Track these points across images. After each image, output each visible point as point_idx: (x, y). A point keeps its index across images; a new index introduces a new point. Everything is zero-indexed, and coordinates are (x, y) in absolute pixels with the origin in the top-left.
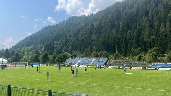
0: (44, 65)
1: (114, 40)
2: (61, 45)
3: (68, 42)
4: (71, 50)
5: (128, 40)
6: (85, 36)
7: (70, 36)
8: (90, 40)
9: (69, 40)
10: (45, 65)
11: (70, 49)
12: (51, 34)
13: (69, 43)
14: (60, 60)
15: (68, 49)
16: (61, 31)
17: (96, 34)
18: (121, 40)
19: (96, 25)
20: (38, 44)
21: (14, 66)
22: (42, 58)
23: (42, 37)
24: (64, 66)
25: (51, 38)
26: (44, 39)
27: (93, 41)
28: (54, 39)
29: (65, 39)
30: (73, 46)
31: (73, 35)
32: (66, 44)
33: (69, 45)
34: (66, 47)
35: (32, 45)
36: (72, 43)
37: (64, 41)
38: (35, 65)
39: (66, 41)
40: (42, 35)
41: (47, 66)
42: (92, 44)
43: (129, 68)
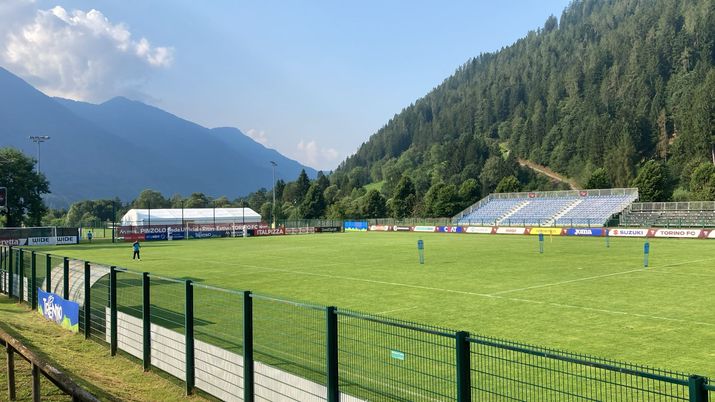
0: (382, 228)
2: (523, 138)
3: (554, 123)
6: (629, 89)
7: (563, 95)
8: (649, 106)
9: (555, 112)
10: (386, 228)
11: (561, 154)
12: (485, 91)
13: (554, 129)
15: (552, 156)
16: (529, 75)
17: (689, 69)
19: (694, 23)
20: (434, 141)
21: (281, 232)
22: (395, 203)
23: (447, 113)
24: (444, 231)
25: (486, 112)
26: (455, 119)
27: (663, 105)
28: (496, 113)
29: (537, 111)
30: (575, 142)
31: (577, 89)
32: (542, 133)
33: (554, 135)
34: (545, 144)
35: (410, 150)
36: (568, 127)
37: (535, 118)
38: (357, 230)
39: (542, 120)
40: (449, 101)
41: (392, 230)
42: (660, 125)
43: (696, 236)
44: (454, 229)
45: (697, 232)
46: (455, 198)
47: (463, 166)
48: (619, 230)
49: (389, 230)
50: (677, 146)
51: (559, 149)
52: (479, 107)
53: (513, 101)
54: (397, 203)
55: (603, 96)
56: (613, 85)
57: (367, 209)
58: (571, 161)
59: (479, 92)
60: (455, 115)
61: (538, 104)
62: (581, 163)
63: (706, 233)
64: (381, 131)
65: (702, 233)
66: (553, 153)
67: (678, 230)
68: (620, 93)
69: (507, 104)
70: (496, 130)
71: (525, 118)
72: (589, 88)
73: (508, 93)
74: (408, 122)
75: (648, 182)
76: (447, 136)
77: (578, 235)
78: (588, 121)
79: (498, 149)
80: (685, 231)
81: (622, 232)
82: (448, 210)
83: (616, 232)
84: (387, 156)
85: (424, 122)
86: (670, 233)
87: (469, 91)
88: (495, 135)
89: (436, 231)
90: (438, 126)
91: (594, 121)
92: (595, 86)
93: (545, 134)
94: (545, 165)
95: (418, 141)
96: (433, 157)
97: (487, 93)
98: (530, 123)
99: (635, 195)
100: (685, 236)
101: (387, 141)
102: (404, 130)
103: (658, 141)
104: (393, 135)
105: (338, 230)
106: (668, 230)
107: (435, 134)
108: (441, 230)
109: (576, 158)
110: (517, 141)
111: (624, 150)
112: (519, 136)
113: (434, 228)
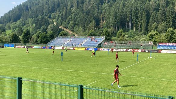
0: (20, 47)
1: (131, 11)
2: (60, 19)
3: (70, 15)
4: (73, 27)
5: (151, 10)
6: (92, 7)
7: (72, 6)
8: (98, 12)
9: (70, 11)
10: (22, 47)
11: (72, 25)
12: (47, 2)
13: (70, 17)
14: (44, 40)
15: (69, 25)
17: (108, 3)
18: (140, 11)
20: (29, 17)
22: (23, 38)
23: (34, 8)
24: (45, 48)
25: (47, 9)
26: (37, 11)
27: (102, 12)
28: (50, 10)
29: (64, 10)
30: (76, 21)
31: (76, 5)
32: (66, 18)
33: (70, 19)
34: (67, 22)
35: (21, 20)
36: (74, 17)
37: (64, 13)
38: (9, 47)
39: (66, 14)
40: (34, 4)
41: (24, 47)
42: (101, 18)
43: (125, 51)
44: (48, 48)
45: (125, 50)
46: (46, 37)
47: (41, 27)
48: (103, 49)
49: (23, 48)
50: (105, 25)
51: (71, 23)
52: (45, 7)
53: (56, 6)
54: (24, 38)
55: (84, 8)
56: (87, 5)
57: (12, 40)
58: (75, 27)
59: (45, 2)
60: (37, 9)
61: (65, 8)
62: (78, 28)
63: (127, 50)
64: (9, 12)
65: (126, 50)
66: (69, 24)
67: (120, 49)
68: (89, 8)
69: (54, 7)
70: (50, 16)
71: (60, 12)
72: (80, 5)
73: (54, 4)
74: (19, 10)
75: (106, 35)
76: (34, 16)
77: (90, 50)
78: (80, 15)
79: (53, 21)
80: (122, 49)
81: (103, 50)
82: (43, 41)
83: (102, 49)
84: (12, 21)
85: (26, 11)
86: (117, 50)
87: (42, 2)
88: (50, 17)
89: (42, 48)
90: (31, 12)
91: (82, 15)
92: (82, 4)
93: (67, 18)
94: (66, 28)
95: (23, 17)
96: (30, 23)
97: (47, 3)
98: (62, 14)
99: (104, 38)
100: (122, 51)
101: (12, 16)
102: (18, 13)
103: (100, 23)
104: (14, 14)
105: (3, 47)
106: (117, 49)
107: (30, 15)
108: (44, 48)
109: (76, 26)
110: (58, 20)
111: (93, 25)
112: (59, 18)
113: (41, 47)
